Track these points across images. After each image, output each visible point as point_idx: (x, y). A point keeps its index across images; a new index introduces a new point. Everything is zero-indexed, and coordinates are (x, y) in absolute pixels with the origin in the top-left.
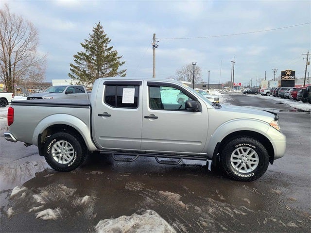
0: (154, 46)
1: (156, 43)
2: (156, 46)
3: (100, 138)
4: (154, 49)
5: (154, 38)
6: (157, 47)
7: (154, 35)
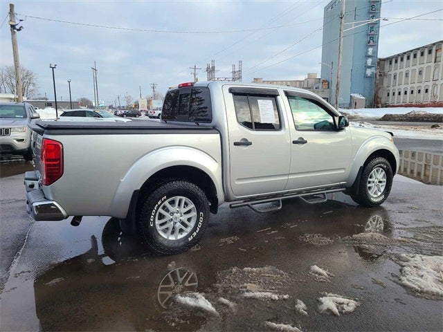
0: (13, 27)
1: (17, 22)
2: (17, 27)
3: (236, 183)
4: (13, 33)
5: (11, 12)
6: (19, 30)
7: (12, 6)
